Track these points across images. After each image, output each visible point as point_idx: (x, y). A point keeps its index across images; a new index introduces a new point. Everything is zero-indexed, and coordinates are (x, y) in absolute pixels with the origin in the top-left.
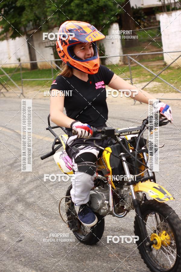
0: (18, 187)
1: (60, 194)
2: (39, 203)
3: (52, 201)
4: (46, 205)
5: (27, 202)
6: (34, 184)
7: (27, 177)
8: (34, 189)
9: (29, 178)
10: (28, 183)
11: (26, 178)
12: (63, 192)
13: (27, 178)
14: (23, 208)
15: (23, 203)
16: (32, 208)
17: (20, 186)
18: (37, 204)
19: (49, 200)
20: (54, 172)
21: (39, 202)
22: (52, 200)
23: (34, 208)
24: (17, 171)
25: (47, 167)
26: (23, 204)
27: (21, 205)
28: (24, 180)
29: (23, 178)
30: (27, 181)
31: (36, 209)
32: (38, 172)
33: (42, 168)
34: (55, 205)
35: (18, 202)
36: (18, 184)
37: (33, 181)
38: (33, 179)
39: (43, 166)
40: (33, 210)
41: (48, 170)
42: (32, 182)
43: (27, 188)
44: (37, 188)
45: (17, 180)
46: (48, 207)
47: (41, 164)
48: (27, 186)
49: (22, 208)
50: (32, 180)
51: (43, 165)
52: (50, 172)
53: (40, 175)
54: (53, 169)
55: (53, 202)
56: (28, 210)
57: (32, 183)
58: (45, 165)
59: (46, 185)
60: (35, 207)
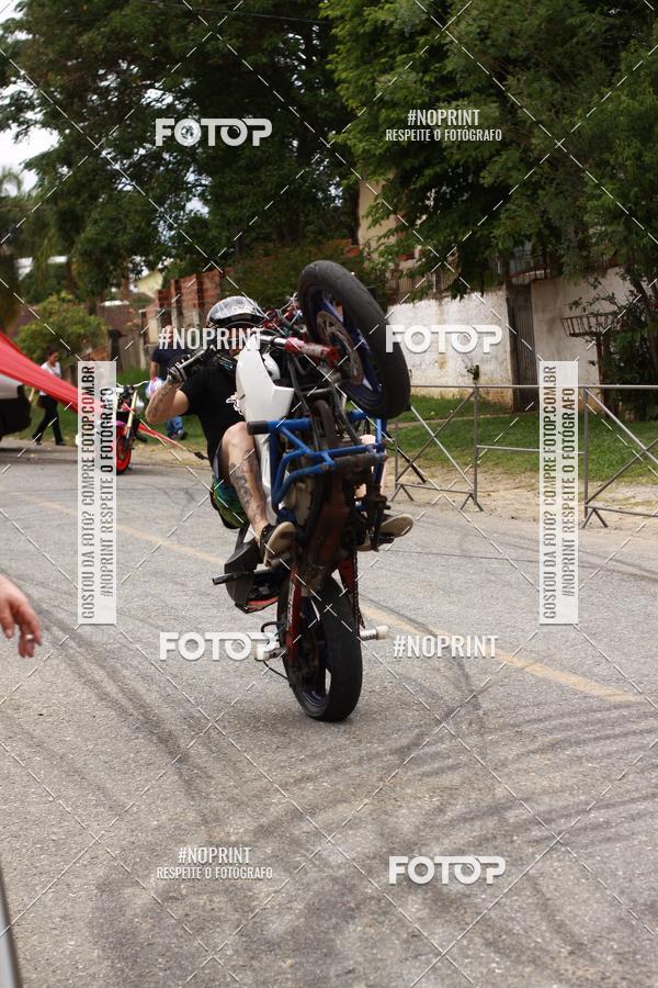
0: (416, 833)
1: (559, 875)
2: (484, 900)
3: (529, 897)
4: (506, 911)
5: (441, 893)
6: (472, 831)
7: (453, 801)
8: (472, 849)
9: (458, 808)
10: (452, 824)
11: (449, 804)
12: (571, 868)
13: (453, 805)
14: (425, 913)
15: (426, 893)
16: (456, 917)
17: (423, 831)
18: (476, 906)
19: (520, 896)
20: (549, 793)
21: (483, 896)
22: (528, 893)
23: (460, 918)
24: (419, 777)
25: (527, 772)
26: (427, 896)
27: (420, 901)
28: (441, 810)
29: (438, 803)
30: (449, 815)
31: (468, 920)
32: (491, 789)
33: (509, 775)
34: (538, 913)
35: (410, 887)
36: (417, 824)
37: (472, 819)
38: (471, 812)
39: (512, 767)
40: (458, 923)
41: (528, 783)
42: (466, 820)
43: (446, 841)
44: (480, 845)
45: (415, 811)
46: (512, 919)
47: (506, 759)
48: (446, 836)
49: (418, 910)
50: (466, 813)
51: (513, 762)
52: (534, 793)
53: (499, 799)
54: (545, 783)
55: (530, 900)
56: (439, 921)
57: (467, 825)
58: (521, 766)
59: (515, 838)
60: (466, 912)
